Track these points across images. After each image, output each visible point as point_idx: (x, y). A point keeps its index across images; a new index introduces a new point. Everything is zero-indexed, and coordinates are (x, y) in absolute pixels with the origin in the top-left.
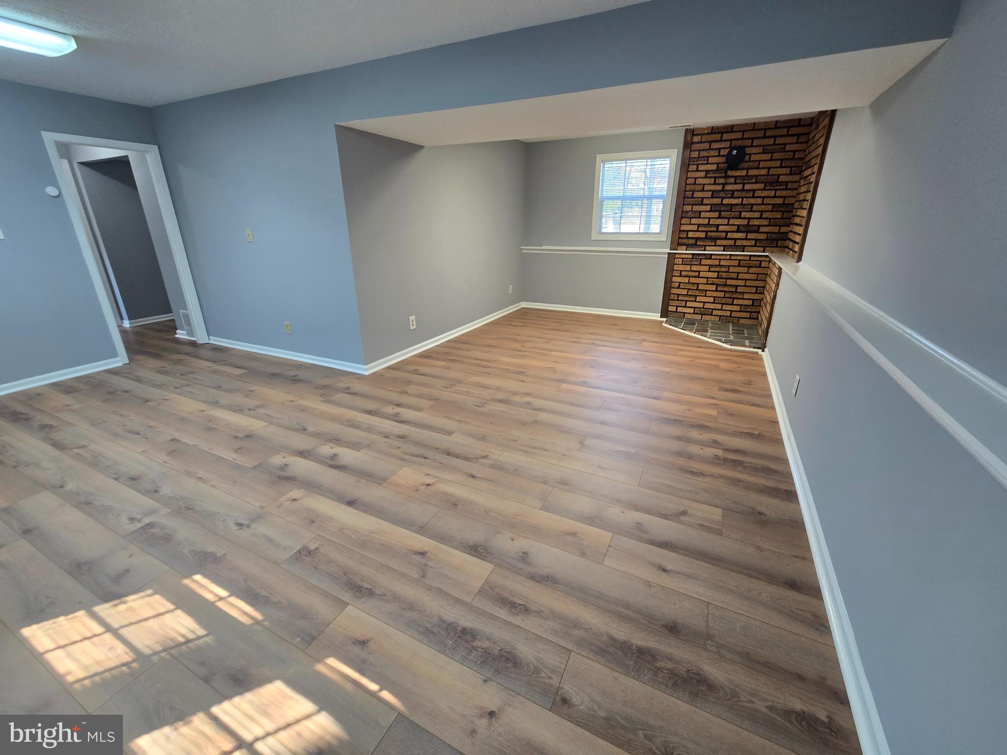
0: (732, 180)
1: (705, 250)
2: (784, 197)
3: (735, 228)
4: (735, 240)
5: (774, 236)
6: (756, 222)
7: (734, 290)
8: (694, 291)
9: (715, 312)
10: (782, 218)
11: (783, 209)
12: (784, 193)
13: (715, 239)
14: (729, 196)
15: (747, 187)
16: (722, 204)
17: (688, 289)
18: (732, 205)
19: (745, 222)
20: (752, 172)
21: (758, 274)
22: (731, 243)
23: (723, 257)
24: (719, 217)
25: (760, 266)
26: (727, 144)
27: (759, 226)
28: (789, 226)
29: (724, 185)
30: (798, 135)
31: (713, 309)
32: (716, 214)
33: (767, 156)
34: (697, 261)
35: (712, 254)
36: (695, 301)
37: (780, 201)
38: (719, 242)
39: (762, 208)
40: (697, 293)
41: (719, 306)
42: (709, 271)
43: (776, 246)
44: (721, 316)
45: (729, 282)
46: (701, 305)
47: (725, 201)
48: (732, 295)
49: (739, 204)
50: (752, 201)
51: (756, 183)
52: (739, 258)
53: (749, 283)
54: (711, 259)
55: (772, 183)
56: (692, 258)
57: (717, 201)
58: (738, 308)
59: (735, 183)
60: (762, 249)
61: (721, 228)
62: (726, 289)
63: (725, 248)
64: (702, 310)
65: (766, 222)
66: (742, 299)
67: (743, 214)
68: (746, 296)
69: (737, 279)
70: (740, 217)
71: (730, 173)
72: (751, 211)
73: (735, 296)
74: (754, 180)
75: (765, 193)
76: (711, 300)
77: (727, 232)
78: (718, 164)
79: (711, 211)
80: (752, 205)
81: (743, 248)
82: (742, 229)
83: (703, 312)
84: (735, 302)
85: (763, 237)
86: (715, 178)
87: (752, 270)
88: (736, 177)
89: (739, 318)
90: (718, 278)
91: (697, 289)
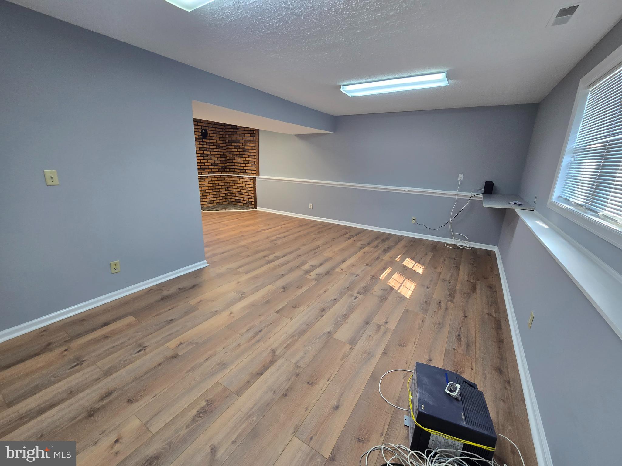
0: (205, 143)
1: (202, 174)
2: (223, 152)
3: (210, 164)
4: (212, 169)
5: (223, 167)
6: (217, 162)
7: (218, 190)
8: (205, 194)
9: (215, 202)
10: (224, 160)
11: (224, 157)
12: (223, 151)
13: (204, 169)
14: (206, 150)
15: (211, 147)
16: (204, 153)
17: (202, 193)
18: (207, 154)
19: (213, 162)
20: (212, 141)
21: (225, 183)
22: (210, 170)
23: (212, 177)
24: (204, 159)
25: (224, 180)
26: (200, 127)
27: (218, 163)
28: (227, 163)
29: (203, 145)
30: (222, 129)
31: (213, 200)
32: (203, 158)
33: (215, 135)
34: (203, 180)
35: (208, 176)
36: (206, 198)
37: (222, 154)
38: (206, 170)
39: (218, 156)
40: (206, 194)
41: (215, 199)
42: (209, 184)
43: (225, 171)
44: (216, 203)
45: (217, 187)
46: (208, 200)
47: (205, 152)
48: (219, 193)
49: (210, 154)
50: (214, 153)
51: (213, 145)
52: (218, 177)
53: (223, 187)
54: (208, 178)
55: (218, 146)
56: (201, 178)
57: (202, 152)
58: (221, 198)
59: (207, 145)
60: (221, 173)
61: (206, 164)
62: (216, 191)
63: (209, 173)
64: (210, 201)
65: (220, 162)
66: (222, 194)
67: (212, 158)
68: (223, 192)
69: (219, 186)
70: (211, 160)
71: (204, 140)
72: (214, 157)
73: (220, 193)
74: (213, 144)
75: (217, 150)
76: (212, 196)
77: (208, 166)
78: (199, 135)
79: (200, 156)
80: (214, 154)
81: (215, 173)
82: (213, 165)
83: (210, 202)
84: (220, 195)
85: (220, 168)
86: (199, 141)
87: (223, 181)
88: (206, 142)
89: (223, 202)
90: (212, 186)
91: (206, 193)
